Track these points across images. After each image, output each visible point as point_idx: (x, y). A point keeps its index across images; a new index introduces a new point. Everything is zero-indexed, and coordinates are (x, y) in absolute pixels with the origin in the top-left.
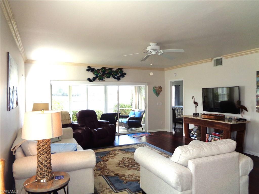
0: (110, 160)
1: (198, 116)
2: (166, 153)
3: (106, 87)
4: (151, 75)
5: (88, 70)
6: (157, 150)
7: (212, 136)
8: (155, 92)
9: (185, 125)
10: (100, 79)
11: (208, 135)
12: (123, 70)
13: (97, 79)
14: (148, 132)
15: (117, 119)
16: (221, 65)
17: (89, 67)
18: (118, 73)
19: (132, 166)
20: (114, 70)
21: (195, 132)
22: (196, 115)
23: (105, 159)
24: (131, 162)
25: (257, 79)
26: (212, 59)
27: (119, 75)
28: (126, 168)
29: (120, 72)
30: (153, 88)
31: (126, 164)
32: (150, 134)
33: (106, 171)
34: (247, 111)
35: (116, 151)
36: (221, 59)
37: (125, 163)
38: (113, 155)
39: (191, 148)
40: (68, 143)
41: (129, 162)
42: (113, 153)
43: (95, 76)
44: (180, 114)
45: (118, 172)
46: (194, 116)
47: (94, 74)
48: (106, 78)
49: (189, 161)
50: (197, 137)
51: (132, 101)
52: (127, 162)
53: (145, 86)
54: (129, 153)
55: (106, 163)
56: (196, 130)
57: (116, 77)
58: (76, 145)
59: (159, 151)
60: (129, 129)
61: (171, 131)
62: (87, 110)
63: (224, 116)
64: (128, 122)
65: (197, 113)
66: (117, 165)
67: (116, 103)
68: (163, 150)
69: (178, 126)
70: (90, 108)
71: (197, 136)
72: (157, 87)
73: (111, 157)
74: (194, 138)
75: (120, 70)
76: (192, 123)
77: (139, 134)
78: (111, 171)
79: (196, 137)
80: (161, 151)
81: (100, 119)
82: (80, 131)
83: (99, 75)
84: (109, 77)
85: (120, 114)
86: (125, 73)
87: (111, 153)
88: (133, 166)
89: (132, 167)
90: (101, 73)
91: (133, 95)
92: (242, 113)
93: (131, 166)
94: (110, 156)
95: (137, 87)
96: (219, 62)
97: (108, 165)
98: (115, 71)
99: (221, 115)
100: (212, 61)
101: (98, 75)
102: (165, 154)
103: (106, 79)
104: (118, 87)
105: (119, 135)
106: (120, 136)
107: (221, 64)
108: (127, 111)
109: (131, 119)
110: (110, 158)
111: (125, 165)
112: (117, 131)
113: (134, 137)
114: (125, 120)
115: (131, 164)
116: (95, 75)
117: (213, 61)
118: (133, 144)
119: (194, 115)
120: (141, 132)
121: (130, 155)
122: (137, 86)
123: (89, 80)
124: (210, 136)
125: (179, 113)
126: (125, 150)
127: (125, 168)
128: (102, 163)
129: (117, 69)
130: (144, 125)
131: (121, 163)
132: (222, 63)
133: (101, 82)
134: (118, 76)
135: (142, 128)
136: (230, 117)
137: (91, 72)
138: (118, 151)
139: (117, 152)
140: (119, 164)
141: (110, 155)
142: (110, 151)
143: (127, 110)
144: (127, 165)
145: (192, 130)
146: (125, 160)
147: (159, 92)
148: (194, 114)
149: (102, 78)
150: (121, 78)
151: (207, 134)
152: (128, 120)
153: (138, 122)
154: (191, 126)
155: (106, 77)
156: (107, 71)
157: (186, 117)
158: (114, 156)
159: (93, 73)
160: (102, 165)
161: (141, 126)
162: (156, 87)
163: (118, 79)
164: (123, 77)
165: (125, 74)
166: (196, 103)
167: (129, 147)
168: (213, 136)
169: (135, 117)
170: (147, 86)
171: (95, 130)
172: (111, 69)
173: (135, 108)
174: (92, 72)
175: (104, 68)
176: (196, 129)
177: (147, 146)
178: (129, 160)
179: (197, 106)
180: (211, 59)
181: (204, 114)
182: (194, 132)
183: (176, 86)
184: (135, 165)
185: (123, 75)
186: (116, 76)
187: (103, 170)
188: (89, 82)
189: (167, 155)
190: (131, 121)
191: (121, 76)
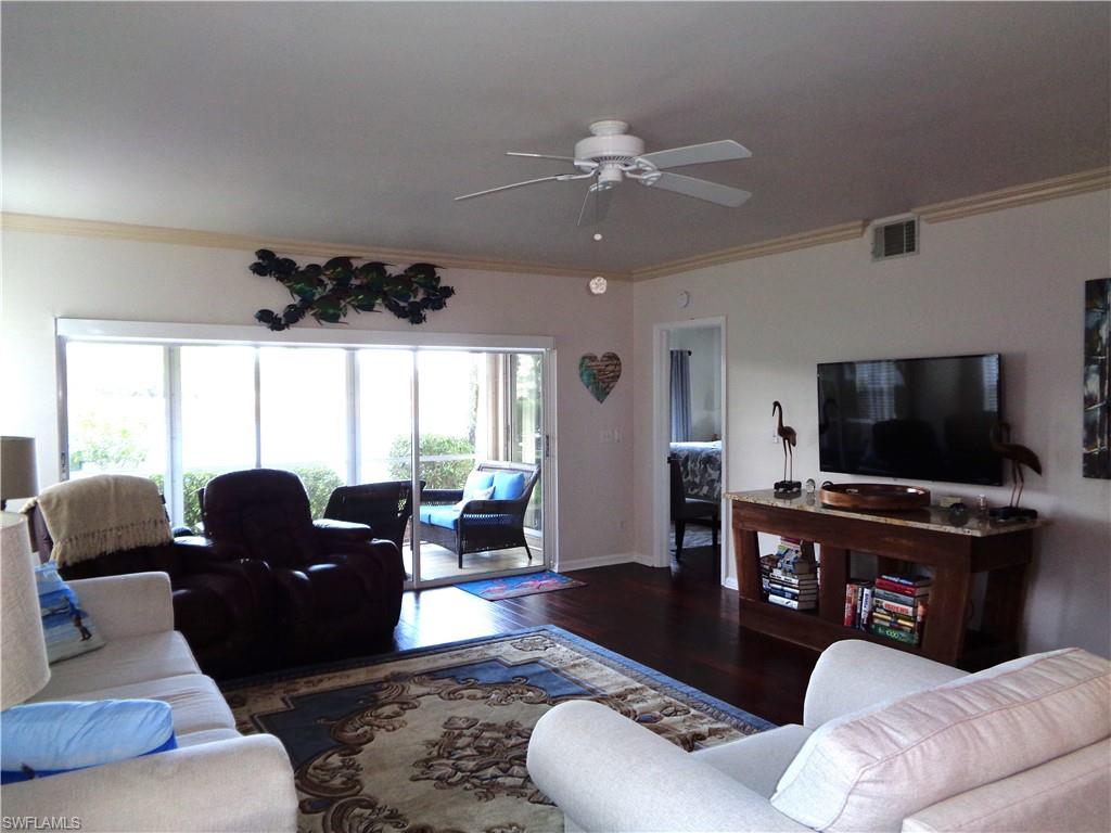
0: (382, 738)
1: (798, 494)
2: (663, 684)
3: (353, 355)
4: (595, 291)
5: (258, 269)
6: (613, 668)
7: (873, 595)
8: (592, 381)
9: (742, 537)
10: (321, 314)
11: (855, 587)
12: (439, 272)
13: (309, 318)
14: (556, 570)
15: (409, 509)
16: (908, 250)
17: (265, 254)
18: (415, 285)
19: (498, 773)
20: (394, 270)
21: (790, 571)
22: (787, 488)
23: (349, 734)
24: (492, 746)
25: (1087, 319)
26: (864, 226)
27: (418, 299)
28: (468, 785)
29: (422, 286)
30: (579, 362)
31: (463, 763)
32: (567, 583)
33: (358, 811)
34: (1038, 469)
35: (406, 684)
36: (911, 225)
37: (460, 753)
38: (395, 707)
39: (913, 737)
40: (116, 701)
41: (480, 750)
42: (394, 694)
43: (296, 300)
44: (697, 480)
45: (423, 820)
46: (778, 496)
47: (293, 291)
48: (351, 312)
49: (908, 823)
50: (801, 598)
51: (475, 419)
52: (469, 752)
53: (542, 353)
54: (479, 693)
55: (360, 758)
56: (793, 563)
57: (404, 308)
58: (165, 714)
59: (622, 672)
60: (464, 556)
61: (661, 562)
62: (253, 471)
63: (927, 494)
64: (460, 524)
65: (795, 479)
66: (416, 772)
67: (407, 433)
68: (644, 669)
69: (696, 539)
70: (271, 463)
71: (797, 591)
72: (599, 357)
73: (385, 722)
74: (786, 600)
75: (425, 272)
76: (772, 530)
77: (514, 582)
78: (387, 813)
79: (794, 597)
80: (634, 673)
81: (326, 517)
82: (215, 583)
83: (319, 293)
84: (369, 308)
85: (423, 484)
86: (447, 288)
87: (382, 695)
88: (505, 771)
89: (500, 780)
90: (330, 287)
91: (477, 393)
92: (1015, 482)
93: (491, 771)
94: (377, 717)
95: (501, 356)
96: (898, 240)
97: (371, 771)
98: (398, 277)
99: (910, 490)
100: (865, 236)
101: (314, 295)
102: (655, 689)
103: (352, 316)
104: (411, 353)
105: (418, 591)
106: (424, 594)
107: (911, 248)
108: (452, 470)
109: (473, 508)
110: (379, 727)
111: (458, 769)
112: (408, 568)
113: (490, 596)
114: (446, 515)
115: (491, 759)
116: (295, 296)
117: (869, 232)
118: (493, 638)
119: (781, 490)
120: (522, 572)
121: (481, 706)
122: (500, 352)
123: (266, 317)
124: (866, 591)
125: (690, 477)
126: (453, 677)
127: (460, 788)
128: (335, 760)
129: (411, 269)
130: (539, 534)
131: (440, 756)
132: (914, 244)
133: (329, 329)
134: (412, 300)
135: (528, 549)
136: (958, 501)
137: (278, 279)
138: (421, 684)
139: (414, 690)
140: (427, 763)
141: (380, 711)
142: (376, 684)
143: (455, 465)
144: (471, 765)
145: (774, 560)
146: (460, 736)
147: (609, 383)
148: (777, 486)
149: (331, 311)
150: (428, 313)
151: (851, 581)
152: (462, 516)
153: (508, 522)
154: (769, 544)
155: (355, 307)
156: (356, 278)
157: (745, 499)
158: (397, 715)
159: (289, 287)
160: (334, 771)
161: (519, 540)
162: (593, 358)
163: (414, 315)
164: (438, 304)
165: (448, 292)
166: (787, 434)
167: (474, 655)
168: (881, 592)
169: (492, 497)
170: (555, 353)
171: (297, 577)
172: (377, 267)
173: (491, 453)
174: (282, 281)
175: (341, 263)
176: (791, 557)
177: (565, 649)
178: (476, 737)
179: (794, 445)
180: (860, 222)
181: (829, 487)
182: (785, 572)
183: (675, 355)
184: (512, 765)
185: (438, 297)
186: (402, 304)
187: (342, 805)
188: (264, 329)
189: (667, 698)
190: (476, 519)
191: (426, 303)
